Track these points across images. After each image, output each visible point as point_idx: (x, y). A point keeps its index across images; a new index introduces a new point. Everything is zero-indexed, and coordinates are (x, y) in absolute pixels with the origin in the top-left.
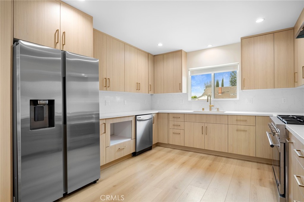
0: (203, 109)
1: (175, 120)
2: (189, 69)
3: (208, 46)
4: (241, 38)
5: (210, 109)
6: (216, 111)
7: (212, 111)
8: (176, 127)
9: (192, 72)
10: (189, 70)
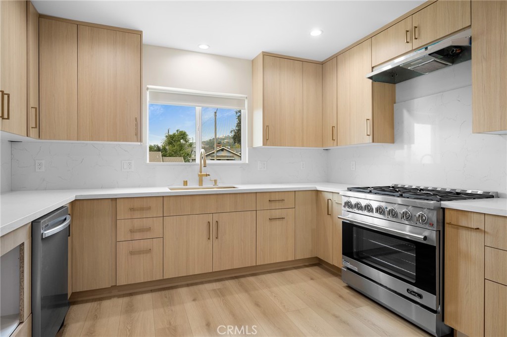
0: (185, 183)
1: (137, 215)
2: (149, 86)
3: (200, 47)
4: (263, 52)
5: (201, 182)
6: (212, 186)
7: (204, 186)
8: (137, 236)
9: (156, 94)
10: (148, 89)
